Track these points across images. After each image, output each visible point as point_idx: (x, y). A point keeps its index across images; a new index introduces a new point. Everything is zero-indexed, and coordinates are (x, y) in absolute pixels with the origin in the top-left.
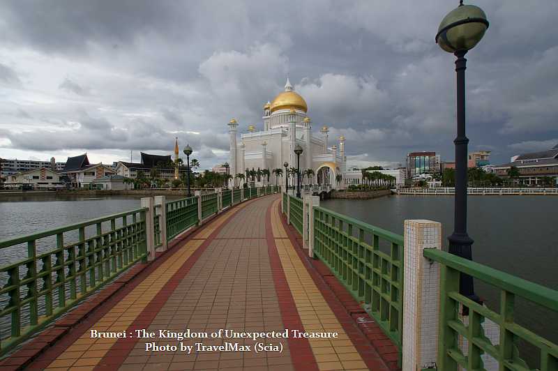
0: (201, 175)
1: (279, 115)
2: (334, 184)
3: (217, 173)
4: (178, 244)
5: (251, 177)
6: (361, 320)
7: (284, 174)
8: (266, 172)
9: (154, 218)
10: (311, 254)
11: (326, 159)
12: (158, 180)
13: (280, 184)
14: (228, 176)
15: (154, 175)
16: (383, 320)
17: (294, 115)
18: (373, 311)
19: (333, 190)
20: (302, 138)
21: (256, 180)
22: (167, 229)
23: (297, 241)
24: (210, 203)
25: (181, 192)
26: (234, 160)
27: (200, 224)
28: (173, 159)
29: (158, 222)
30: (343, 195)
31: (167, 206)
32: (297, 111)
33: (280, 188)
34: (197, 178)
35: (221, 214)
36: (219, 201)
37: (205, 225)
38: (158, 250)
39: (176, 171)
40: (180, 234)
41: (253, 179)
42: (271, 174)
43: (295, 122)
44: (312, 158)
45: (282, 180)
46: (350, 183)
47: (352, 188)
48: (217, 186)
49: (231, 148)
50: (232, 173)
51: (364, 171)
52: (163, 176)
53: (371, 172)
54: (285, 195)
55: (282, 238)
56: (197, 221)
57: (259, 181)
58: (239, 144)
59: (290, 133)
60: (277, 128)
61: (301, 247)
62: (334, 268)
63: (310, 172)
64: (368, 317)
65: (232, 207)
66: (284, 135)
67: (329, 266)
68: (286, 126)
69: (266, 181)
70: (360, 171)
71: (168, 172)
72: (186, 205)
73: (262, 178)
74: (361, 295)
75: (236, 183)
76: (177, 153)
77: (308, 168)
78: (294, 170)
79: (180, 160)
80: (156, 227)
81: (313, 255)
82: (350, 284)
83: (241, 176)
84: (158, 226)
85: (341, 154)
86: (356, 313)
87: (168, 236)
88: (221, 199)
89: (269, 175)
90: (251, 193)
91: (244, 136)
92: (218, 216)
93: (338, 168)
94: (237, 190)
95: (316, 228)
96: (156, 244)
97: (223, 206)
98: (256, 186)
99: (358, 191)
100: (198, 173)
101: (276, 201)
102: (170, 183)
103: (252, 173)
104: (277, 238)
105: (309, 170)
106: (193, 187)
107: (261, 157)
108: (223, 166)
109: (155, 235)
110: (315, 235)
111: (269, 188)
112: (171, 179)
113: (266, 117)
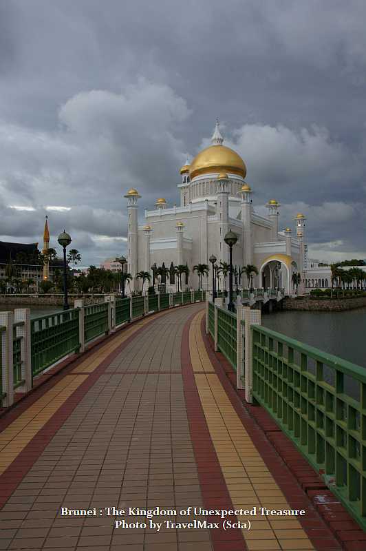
0: (83, 274)
1: (203, 183)
2: (288, 287)
3: (109, 270)
4: (48, 380)
5: (159, 276)
6: (321, 499)
7: (210, 273)
8: (183, 269)
9: (14, 342)
10: (248, 398)
11: (275, 250)
12: (17, 282)
13: (204, 288)
14: (124, 276)
15: (11, 273)
16: (352, 499)
17: (226, 181)
18: (338, 485)
19: (287, 297)
20: (239, 217)
21: (168, 281)
22: (33, 359)
23: (227, 376)
24: (97, 319)
25: (52, 300)
26: (135, 251)
27: (82, 350)
28: (41, 249)
29: (19, 347)
30: (301, 304)
31: (33, 323)
32: (231, 176)
33: (204, 294)
34: (78, 279)
35: (113, 334)
36: (112, 315)
37: (89, 352)
38: (18, 390)
39: (46, 268)
40: (52, 366)
41: (163, 280)
42: (191, 273)
43: (228, 193)
44: (253, 248)
45: (206, 282)
46: (313, 287)
47: (317, 295)
48: (108, 291)
49: (130, 233)
50: (131, 270)
51: (335, 268)
52: (26, 275)
53: (347, 268)
54: (211, 306)
55: (204, 373)
56: (77, 346)
57: (172, 282)
58: (142, 227)
59: (219, 210)
60: (199, 202)
61: (234, 386)
62: (281, 420)
63: (250, 269)
64: (331, 496)
65: (130, 324)
66: (210, 212)
67: (275, 416)
68: (215, 198)
69: (184, 283)
70: (330, 267)
71: (33, 269)
72: (61, 322)
73: (177, 279)
74: (320, 461)
75: (136, 286)
76: (47, 240)
77: (248, 262)
78: (225, 265)
79: (51, 251)
80: (17, 355)
81: (251, 399)
82: (304, 444)
83: (144, 275)
84: (20, 353)
85: (299, 241)
86: (314, 488)
87: (33, 370)
88: (114, 311)
89: (187, 275)
90: (159, 302)
91: (149, 214)
92: (109, 337)
93: (294, 264)
94: (138, 296)
95: (256, 358)
96: (15, 382)
97: (117, 323)
98: (168, 292)
99: (326, 299)
100: (79, 271)
101: (197, 315)
102: (35, 286)
103: (162, 271)
104: (199, 373)
105: (248, 266)
106: (71, 293)
107: (175, 246)
108: (117, 260)
109: (15, 368)
110: (254, 369)
111: (187, 295)
112: (38, 280)
113: (183, 185)
